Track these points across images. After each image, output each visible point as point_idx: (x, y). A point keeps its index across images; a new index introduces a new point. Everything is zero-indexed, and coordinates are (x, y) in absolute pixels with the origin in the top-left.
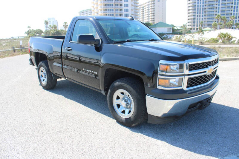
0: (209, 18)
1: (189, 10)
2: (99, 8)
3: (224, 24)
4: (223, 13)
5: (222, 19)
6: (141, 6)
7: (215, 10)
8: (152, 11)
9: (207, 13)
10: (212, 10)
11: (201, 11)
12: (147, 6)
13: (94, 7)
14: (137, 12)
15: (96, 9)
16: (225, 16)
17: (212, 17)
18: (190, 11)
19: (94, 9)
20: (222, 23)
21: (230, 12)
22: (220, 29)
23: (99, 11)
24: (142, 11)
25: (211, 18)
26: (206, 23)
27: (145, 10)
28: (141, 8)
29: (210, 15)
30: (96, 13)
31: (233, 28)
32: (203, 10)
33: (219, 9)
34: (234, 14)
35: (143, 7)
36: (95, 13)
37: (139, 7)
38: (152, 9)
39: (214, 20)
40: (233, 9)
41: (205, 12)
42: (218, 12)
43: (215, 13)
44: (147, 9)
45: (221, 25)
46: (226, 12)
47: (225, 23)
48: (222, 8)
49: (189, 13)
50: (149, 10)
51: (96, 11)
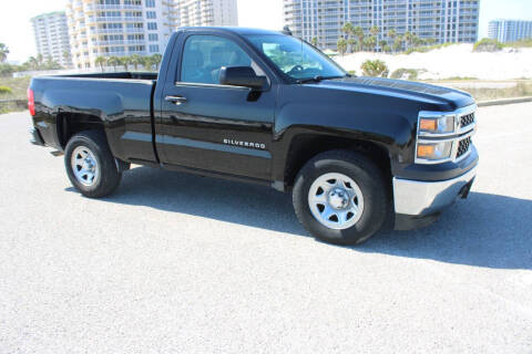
0: (329, 31)
1: (287, 13)
2: (86, 9)
3: (359, 42)
4: (355, 19)
5: (354, 32)
6: (182, 5)
7: (339, 13)
8: (206, 16)
9: (323, 20)
10: (334, 13)
11: (313, 16)
12: (195, 5)
13: (71, 7)
14: (174, 20)
15: (77, 12)
16: (360, 25)
17: (334, 27)
18: (290, 16)
19: (73, 11)
20: (357, 39)
21: (368, 19)
22: (352, 52)
23: (86, 16)
24: (183, 15)
25: (333, 31)
26: (324, 41)
27: (190, 13)
28: (182, 10)
29: (329, 24)
30: (78, 23)
31: (375, 51)
32: (315, 12)
33: (346, 11)
34: (375, 22)
35: (186, 8)
36: (75, 22)
37: (177, 7)
38: (206, 11)
39: (339, 34)
40: (373, 12)
41: (320, 17)
42: (346, 18)
43: (339, 20)
44: (195, 11)
45: (354, 43)
46: (360, 19)
47: (361, 39)
48: (352, 9)
49: (287, 20)
50: (199, 13)
51: (77, 16)
